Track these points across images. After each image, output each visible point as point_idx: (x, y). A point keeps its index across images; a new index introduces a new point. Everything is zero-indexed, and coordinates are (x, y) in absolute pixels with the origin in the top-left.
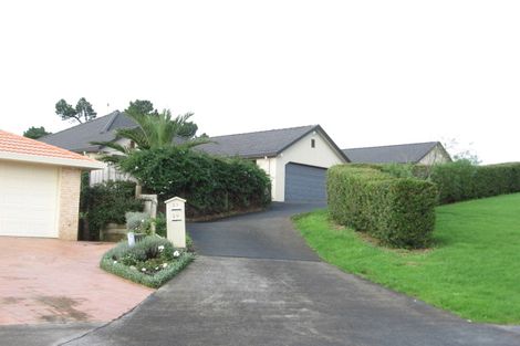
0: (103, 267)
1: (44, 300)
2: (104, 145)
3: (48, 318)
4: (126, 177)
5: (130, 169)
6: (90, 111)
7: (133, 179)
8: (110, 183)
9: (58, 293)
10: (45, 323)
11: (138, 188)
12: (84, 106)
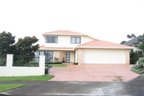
0: (131, 70)
1: (115, 77)
2: (136, 43)
3: (114, 80)
4: (140, 50)
5: (140, 48)
6: (134, 36)
7: (141, 50)
8: (137, 52)
9: (119, 75)
10: (113, 81)
11: (143, 52)
12: (133, 35)
